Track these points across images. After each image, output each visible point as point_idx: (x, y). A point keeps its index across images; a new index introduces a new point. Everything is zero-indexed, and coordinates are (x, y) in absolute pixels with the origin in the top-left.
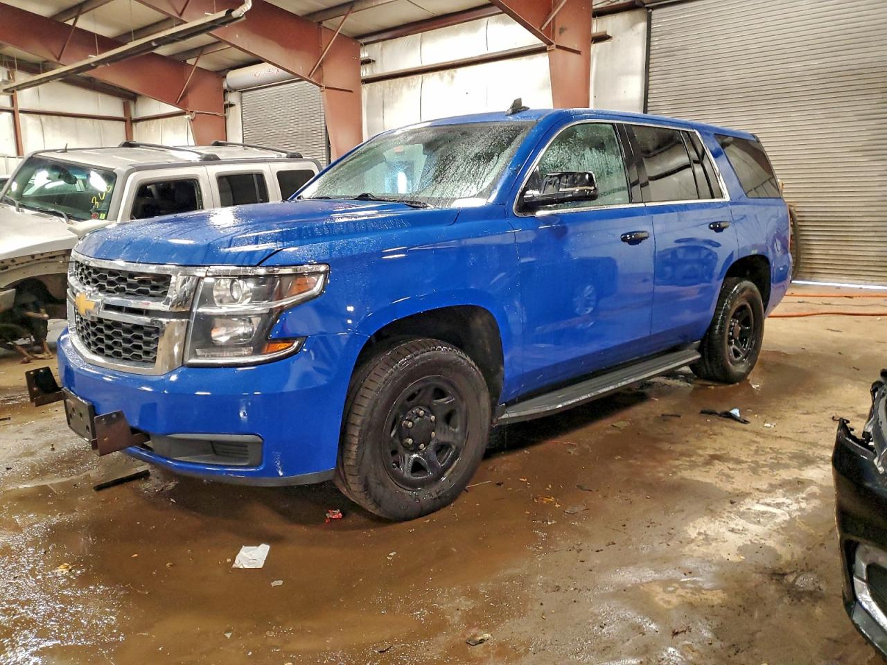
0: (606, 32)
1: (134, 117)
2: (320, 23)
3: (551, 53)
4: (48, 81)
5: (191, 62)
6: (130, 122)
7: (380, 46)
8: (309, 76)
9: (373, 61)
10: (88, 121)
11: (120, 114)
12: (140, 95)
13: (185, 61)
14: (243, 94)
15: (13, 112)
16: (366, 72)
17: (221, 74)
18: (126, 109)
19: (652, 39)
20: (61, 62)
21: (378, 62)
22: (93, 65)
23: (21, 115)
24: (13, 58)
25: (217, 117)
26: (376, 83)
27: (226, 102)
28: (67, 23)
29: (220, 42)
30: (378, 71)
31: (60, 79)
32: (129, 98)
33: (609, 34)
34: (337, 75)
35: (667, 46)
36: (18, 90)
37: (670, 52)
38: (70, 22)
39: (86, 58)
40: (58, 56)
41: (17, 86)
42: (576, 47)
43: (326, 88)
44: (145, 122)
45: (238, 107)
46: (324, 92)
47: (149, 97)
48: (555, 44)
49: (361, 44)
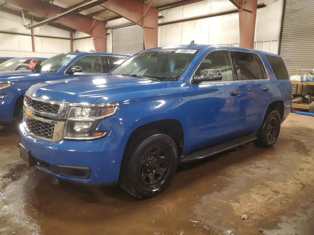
0: (264, 3)
1: (74, 38)
2: (143, 2)
3: (240, 12)
4: (43, 25)
5: (94, 17)
6: (72, 40)
7: (166, 11)
8: (138, 22)
9: (163, 17)
10: (58, 39)
11: (69, 37)
12: (77, 30)
13: (92, 17)
14: (113, 30)
15: (32, 36)
16: (160, 21)
17: (105, 22)
18: (71, 35)
19: (286, 6)
20: (47, 17)
21: (165, 18)
22: (58, 18)
23: (35, 37)
24: (32, 16)
25: (103, 38)
26: (164, 26)
27: (107, 33)
28: (50, 3)
29: (106, 9)
30: (165, 21)
31: (47, 24)
32: (73, 31)
33: (265, 4)
34: (149, 22)
35: (293, 9)
36: (34, 28)
37: (294, 11)
38: (51, 2)
39: (56, 15)
40: (46, 15)
41: (33, 26)
42: (250, 10)
43: (144, 27)
44: (78, 40)
45: (111, 35)
46: (144, 29)
47: (79, 31)
48: (242, 8)
49: (159, 10)
